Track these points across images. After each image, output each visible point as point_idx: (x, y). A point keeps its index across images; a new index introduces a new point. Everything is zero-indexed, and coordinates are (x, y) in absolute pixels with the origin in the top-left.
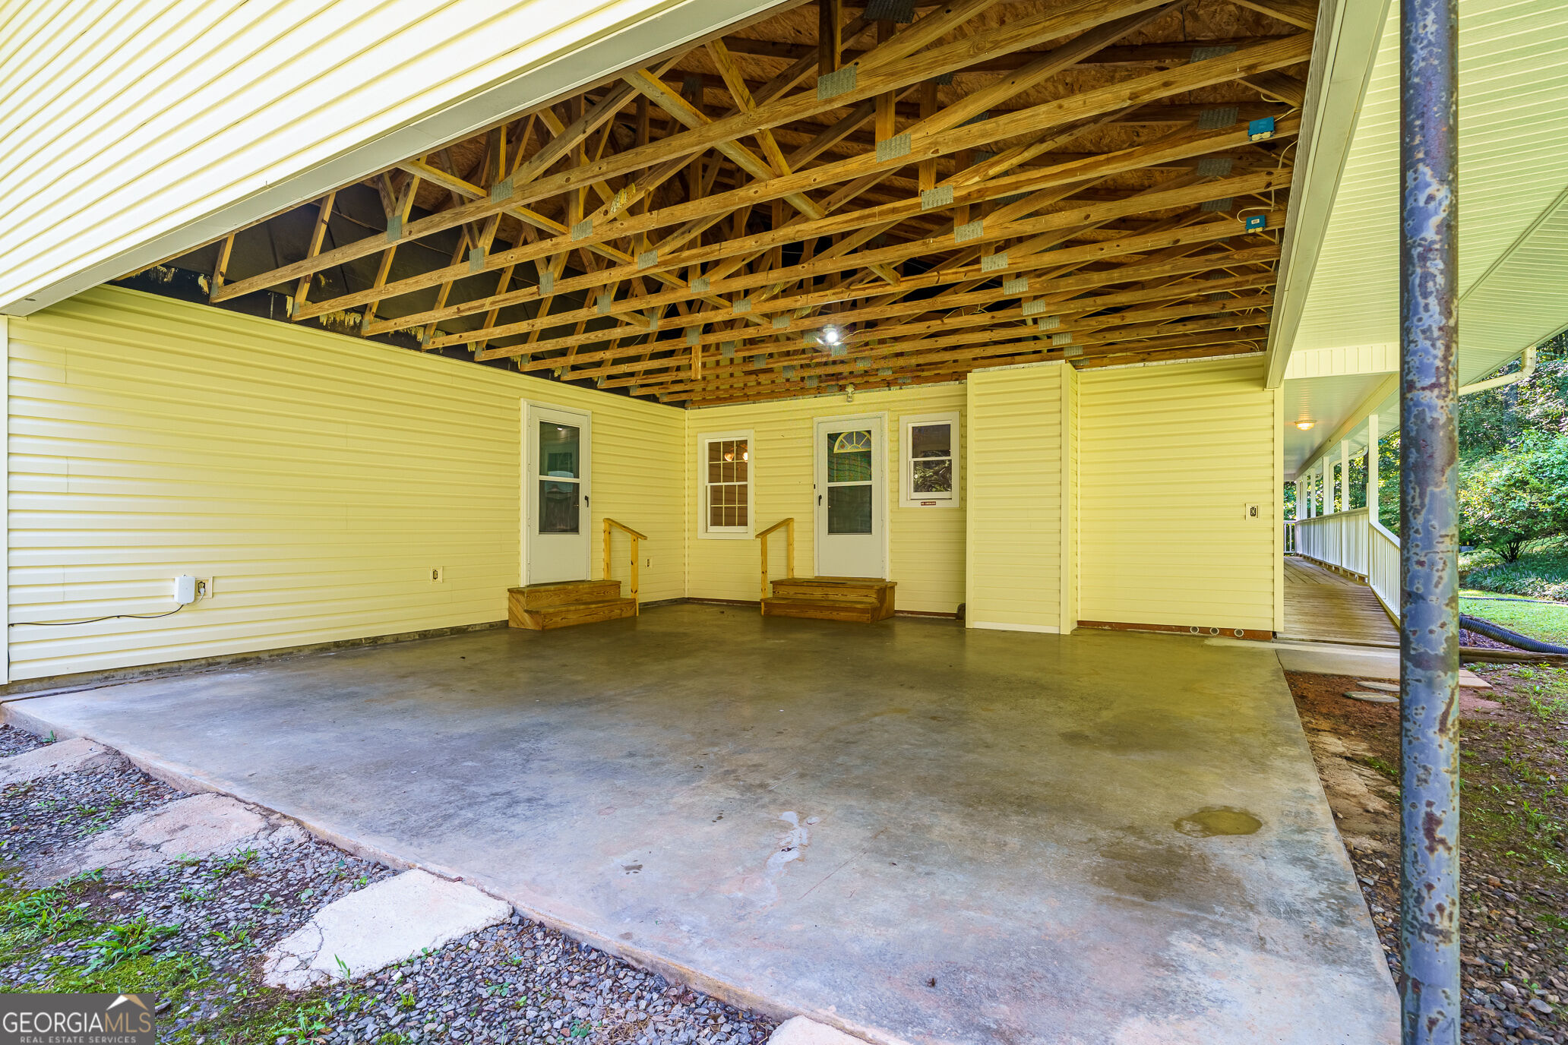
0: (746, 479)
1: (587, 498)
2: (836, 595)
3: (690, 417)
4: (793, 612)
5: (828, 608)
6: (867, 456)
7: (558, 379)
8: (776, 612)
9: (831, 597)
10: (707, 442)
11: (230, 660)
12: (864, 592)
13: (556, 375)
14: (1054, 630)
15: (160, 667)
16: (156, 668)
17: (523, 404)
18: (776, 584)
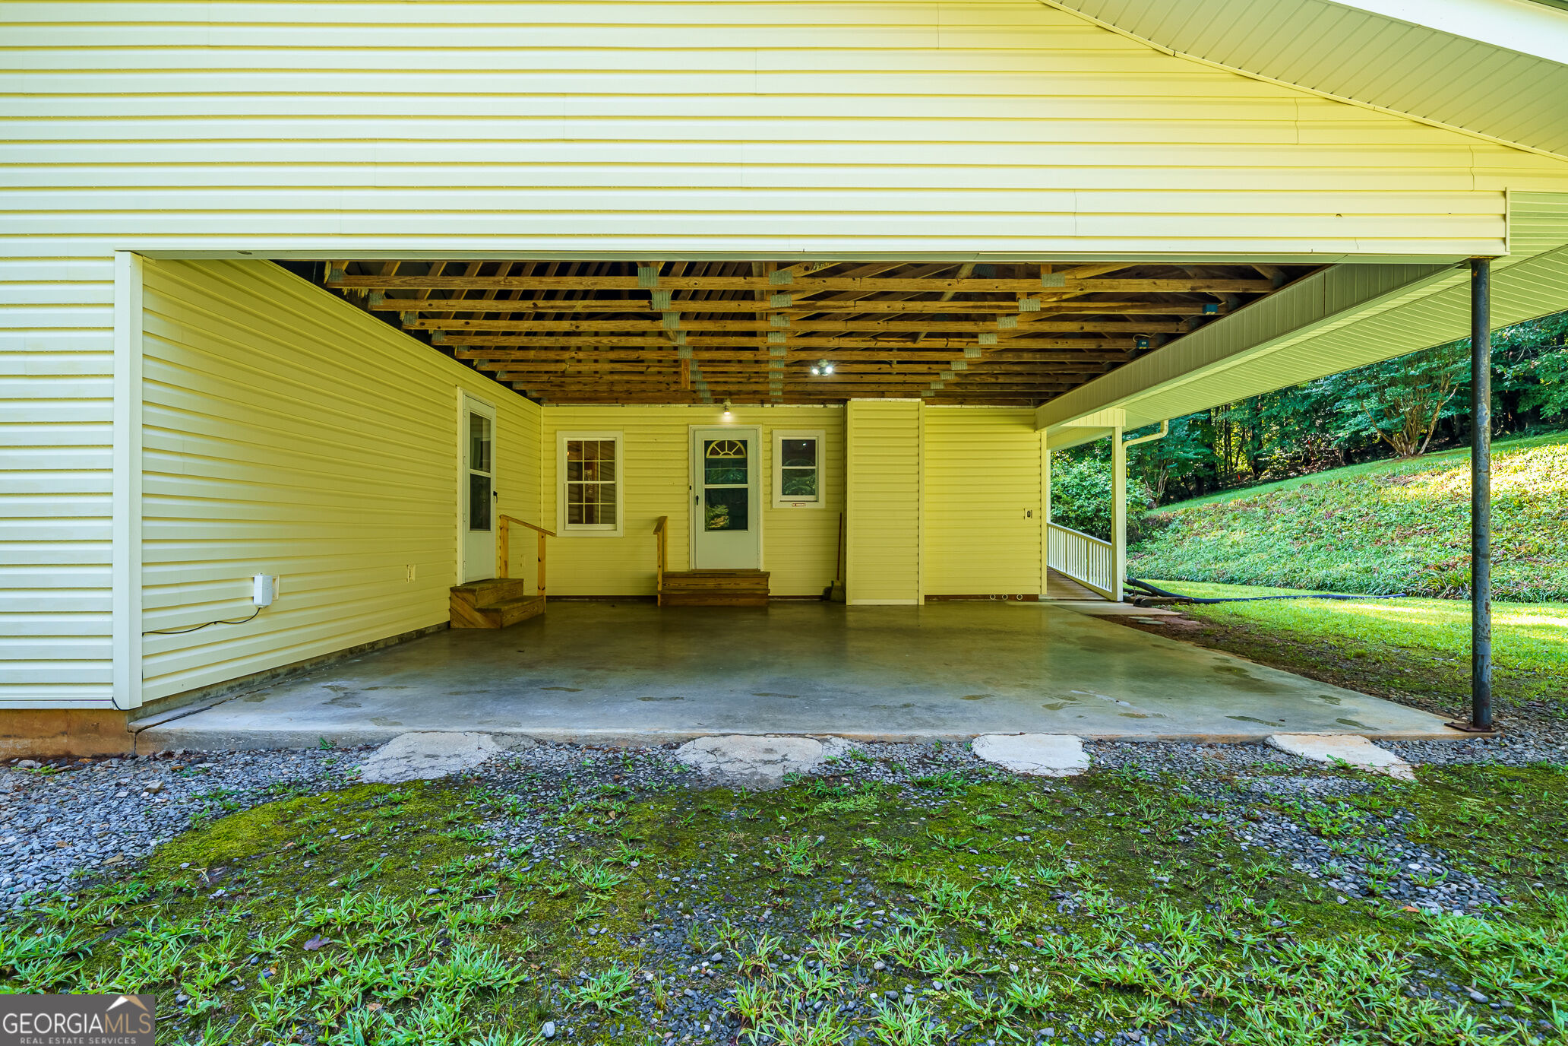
0: (612, 477)
1: (495, 494)
2: (727, 585)
3: (548, 414)
4: (692, 601)
5: (727, 596)
6: (744, 463)
7: (475, 368)
8: (674, 602)
9: (724, 587)
10: (566, 440)
11: (284, 671)
12: (756, 580)
13: (475, 364)
14: (914, 602)
15: (241, 681)
16: (238, 683)
17: (459, 392)
18: (668, 576)
